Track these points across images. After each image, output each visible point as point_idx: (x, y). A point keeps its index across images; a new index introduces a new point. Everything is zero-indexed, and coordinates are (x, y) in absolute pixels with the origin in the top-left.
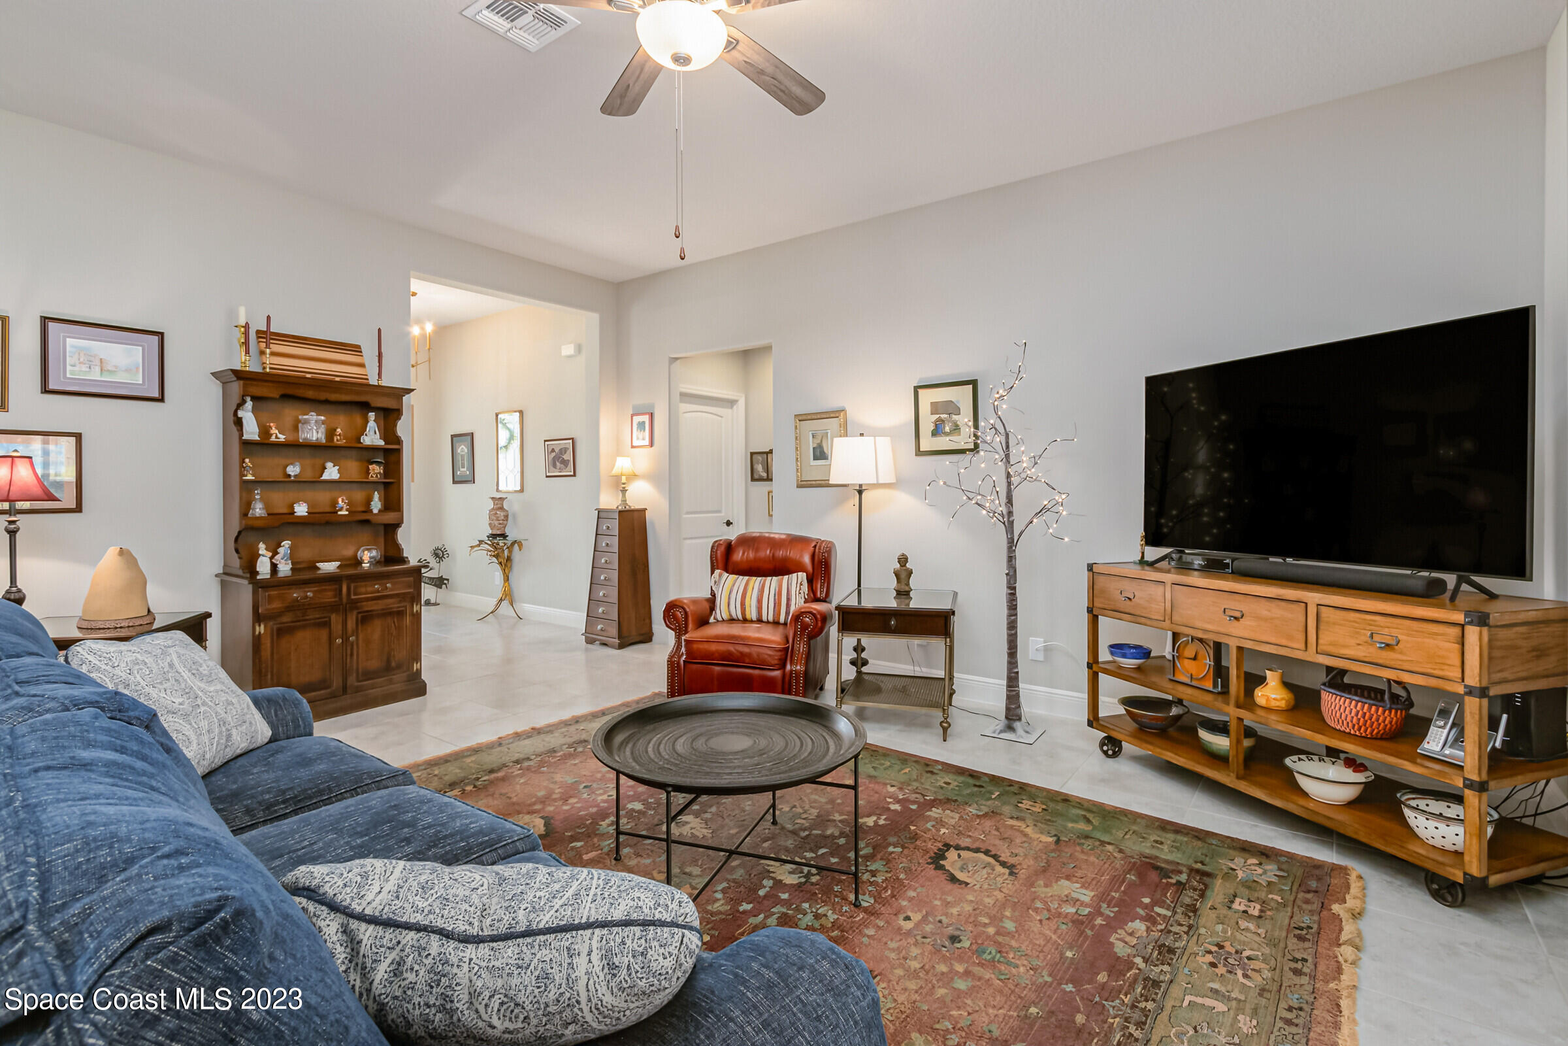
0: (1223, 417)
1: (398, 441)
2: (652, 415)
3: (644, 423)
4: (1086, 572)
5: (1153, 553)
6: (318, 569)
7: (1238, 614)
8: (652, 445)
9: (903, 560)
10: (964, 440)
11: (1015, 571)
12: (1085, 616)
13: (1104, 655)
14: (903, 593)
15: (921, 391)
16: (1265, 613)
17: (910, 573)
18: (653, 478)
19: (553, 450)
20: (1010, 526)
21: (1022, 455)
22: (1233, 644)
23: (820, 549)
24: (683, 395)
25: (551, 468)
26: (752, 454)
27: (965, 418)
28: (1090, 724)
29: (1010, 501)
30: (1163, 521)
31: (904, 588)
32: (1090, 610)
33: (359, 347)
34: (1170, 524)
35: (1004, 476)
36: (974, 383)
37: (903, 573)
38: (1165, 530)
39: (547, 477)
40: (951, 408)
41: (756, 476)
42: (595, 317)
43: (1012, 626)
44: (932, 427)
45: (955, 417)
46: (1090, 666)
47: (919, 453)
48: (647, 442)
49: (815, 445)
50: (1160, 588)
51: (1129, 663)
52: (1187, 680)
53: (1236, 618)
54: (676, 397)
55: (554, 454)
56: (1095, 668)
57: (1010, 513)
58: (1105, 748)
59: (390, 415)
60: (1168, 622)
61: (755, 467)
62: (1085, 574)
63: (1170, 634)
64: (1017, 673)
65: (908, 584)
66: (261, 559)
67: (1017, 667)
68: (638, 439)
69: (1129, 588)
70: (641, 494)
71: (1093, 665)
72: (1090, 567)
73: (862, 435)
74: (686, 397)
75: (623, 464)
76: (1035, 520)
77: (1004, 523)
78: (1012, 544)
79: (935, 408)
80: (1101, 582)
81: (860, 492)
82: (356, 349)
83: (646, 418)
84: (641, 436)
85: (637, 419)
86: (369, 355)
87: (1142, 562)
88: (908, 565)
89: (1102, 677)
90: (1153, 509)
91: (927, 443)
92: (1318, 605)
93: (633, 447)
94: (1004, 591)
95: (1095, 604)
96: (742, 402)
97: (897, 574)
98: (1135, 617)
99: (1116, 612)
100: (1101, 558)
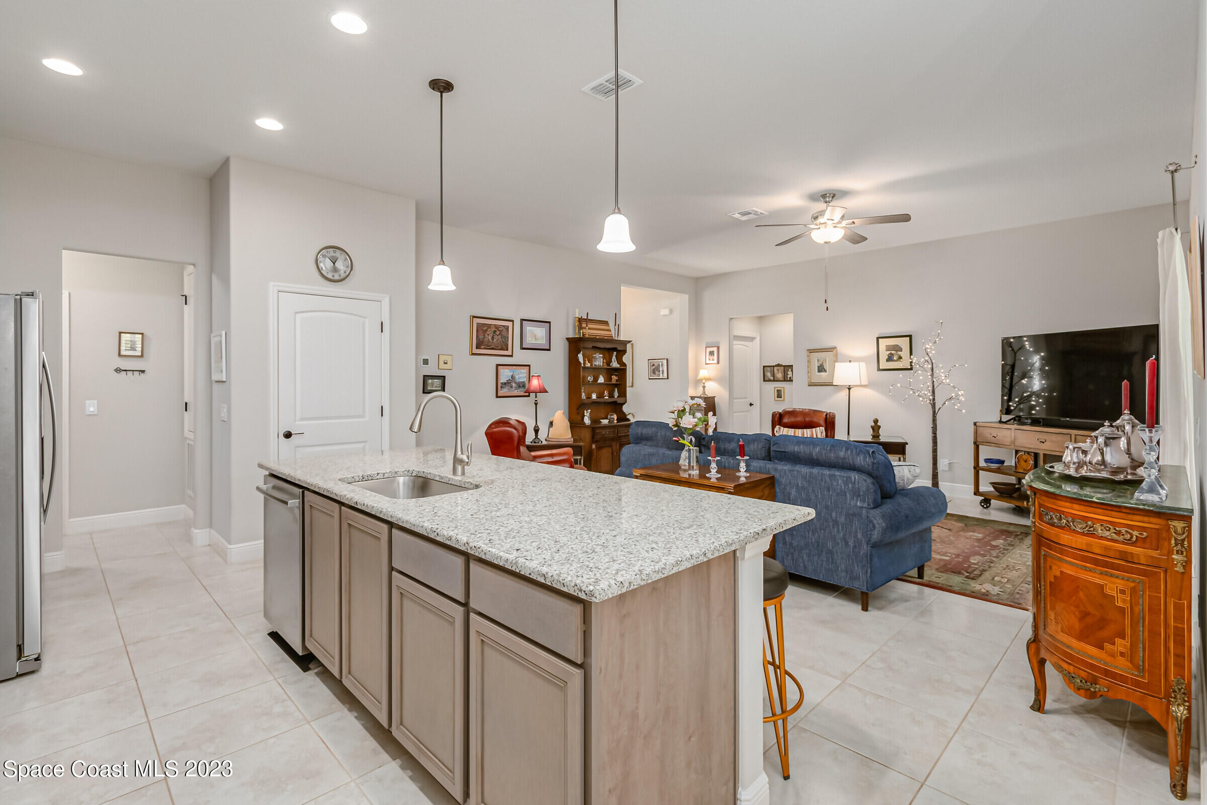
0: (1042, 354)
1: (625, 365)
2: (718, 348)
3: (713, 352)
4: (973, 426)
5: (1005, 418)
6: (601, 422)
7: (1044, 441)
8: (718, 363)
9: (876, 421)
10: (904, 363)
11: (936, 426)
12: (972, 446)
13: (982, 464)
14: (876, 436)
15: (880, 340)
16: (1055, 439)
17: (879, 427)
18: (719, 380)
19: (653, 365)
20: (934, 405)
21: (941, 373)
22: (1041, 453)
23: (830, 416)
24: (735, 337)
25: (652, 374)
26: (764, 367)
27: (905, 353)
28: (975, 494)
29: (933, 392)
30: (1011, 404)
31: (876, 434)
32: (975, 443)
33: (607, 322)
34: (1015, 405)
35: (931, 382)
36: (910, 336)
37: (876, 428)
38: (1012, 408)
39: (649, 379)
40: (898, 348)
41: (766, 379)
42: (686, 297)
43: (935, 451)
44: (887, 357)
45: (899, 353)
46: (975, 468)
47: (879, 370)
48: (715, 361)
49: (819, 365)
50: (1009, 432)
51: (994, 466)
52: (1022, 471)
53: (1043, 442)
54: (732, 337)
55: (654, 367)
56: (978, 469)
57: (934, 399)
58: (983, 504)
59: (621, 353)
60: (1013, 446)
61: (766, 374)
62: (973, 427)
63: (1014, 451)
64: (937, 473)
65: (879, 433)
66: (585, 417)
67: (937, 470)
68: (709, 360)
69: (994, 432)
70: (713, 389)
71: (977, 468)
72: (975, 424)
73: (850, 361)
74: (737, 338)
75: (703, 373)
76: (947, 403)
77: (931, 404)
78: (934, 414)
79: (889, 348)
80: (980, 430)
81: (849, 389)
82: (606, 323)
83: (715, 349)
84: (711, 358)
85: (709, 350)
86: (612, 326)
87: (1001, 422)
88: (878, 424)
89: (980, 472)
90: (1005, 398)
91: (884, 364)
92: (1076, 435)
93: (706, 364)
94: (930, 435)
95: (978, 440)
96: (758, 338)
97: (872, 427)
98: (998, 445)
99: (988, 443)
100: (980, 419)
